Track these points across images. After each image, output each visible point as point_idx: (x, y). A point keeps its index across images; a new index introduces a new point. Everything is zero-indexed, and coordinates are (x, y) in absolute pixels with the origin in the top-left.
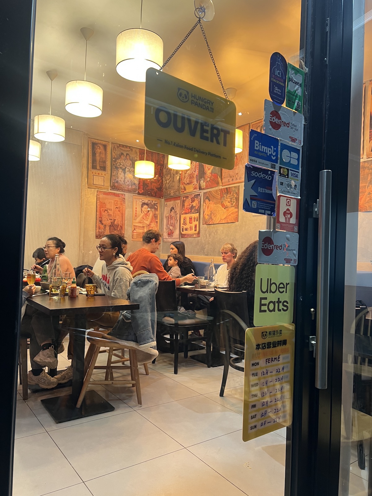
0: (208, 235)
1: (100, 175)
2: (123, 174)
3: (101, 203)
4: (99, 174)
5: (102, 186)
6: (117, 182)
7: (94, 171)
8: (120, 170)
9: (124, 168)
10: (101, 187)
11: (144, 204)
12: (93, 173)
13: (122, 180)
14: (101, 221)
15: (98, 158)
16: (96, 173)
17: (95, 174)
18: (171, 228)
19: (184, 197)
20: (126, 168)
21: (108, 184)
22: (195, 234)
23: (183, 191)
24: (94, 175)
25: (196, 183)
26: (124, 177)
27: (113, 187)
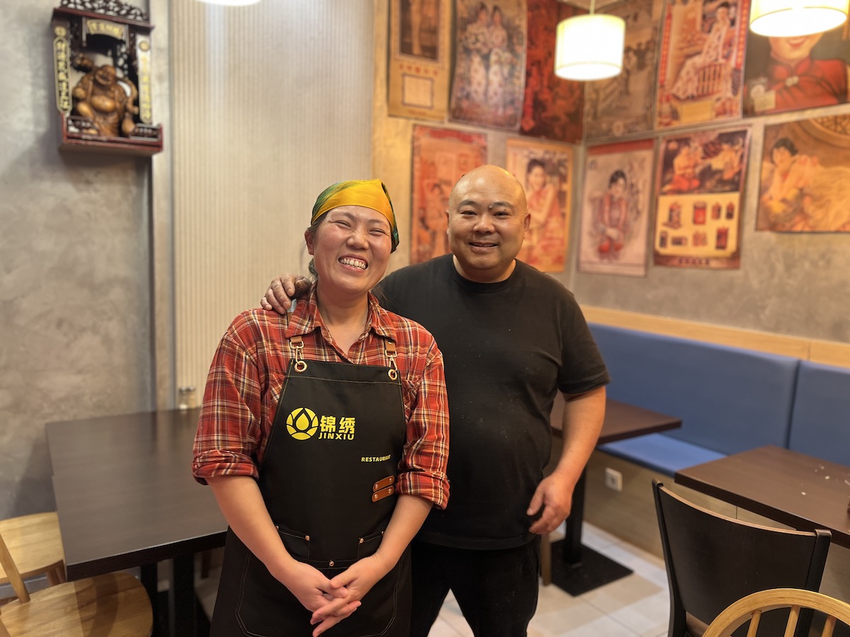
0: (780, 267)
1: (422, 73)
2: (482, 70)
3: (423, 162)
4: (418, 70)
5: (428, 112)
6: (468, 96)
7: (407, 61)
8: (477, 60)
9: (485, 51)
10: (424, 114)
11: (533, 163)
12: (401, 67)
13: (481, 90)
14: (423, 220)
15: (416, 19)
16: (409, 68)
17: (408, 72)
18: (612, 232)
19: (669, 141)
20: (490, 52)
21: (441, 103)
22: (717, 258)
23: (666, 121)
24: (404, 75)
25: (730, 94)
26: (483, 82)
27: (457, 113)
